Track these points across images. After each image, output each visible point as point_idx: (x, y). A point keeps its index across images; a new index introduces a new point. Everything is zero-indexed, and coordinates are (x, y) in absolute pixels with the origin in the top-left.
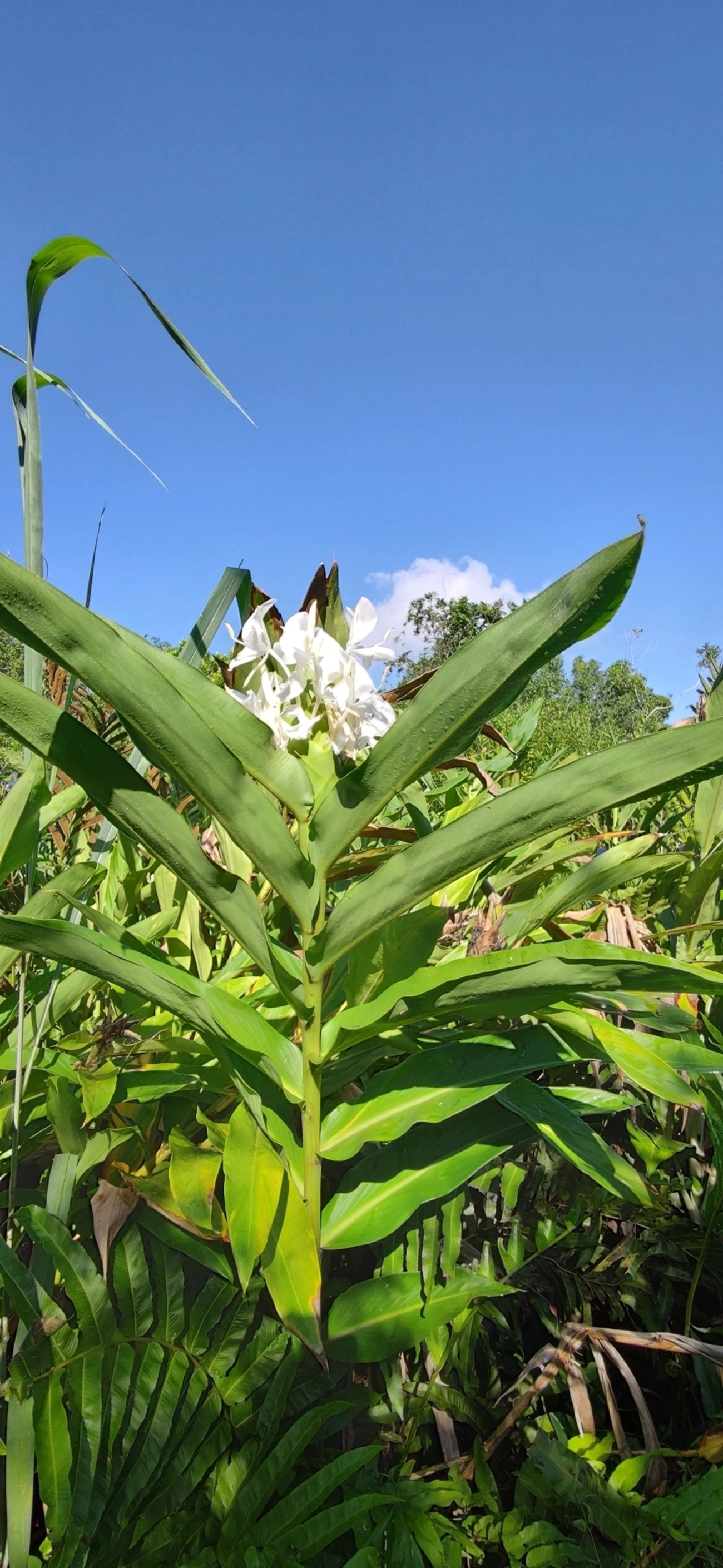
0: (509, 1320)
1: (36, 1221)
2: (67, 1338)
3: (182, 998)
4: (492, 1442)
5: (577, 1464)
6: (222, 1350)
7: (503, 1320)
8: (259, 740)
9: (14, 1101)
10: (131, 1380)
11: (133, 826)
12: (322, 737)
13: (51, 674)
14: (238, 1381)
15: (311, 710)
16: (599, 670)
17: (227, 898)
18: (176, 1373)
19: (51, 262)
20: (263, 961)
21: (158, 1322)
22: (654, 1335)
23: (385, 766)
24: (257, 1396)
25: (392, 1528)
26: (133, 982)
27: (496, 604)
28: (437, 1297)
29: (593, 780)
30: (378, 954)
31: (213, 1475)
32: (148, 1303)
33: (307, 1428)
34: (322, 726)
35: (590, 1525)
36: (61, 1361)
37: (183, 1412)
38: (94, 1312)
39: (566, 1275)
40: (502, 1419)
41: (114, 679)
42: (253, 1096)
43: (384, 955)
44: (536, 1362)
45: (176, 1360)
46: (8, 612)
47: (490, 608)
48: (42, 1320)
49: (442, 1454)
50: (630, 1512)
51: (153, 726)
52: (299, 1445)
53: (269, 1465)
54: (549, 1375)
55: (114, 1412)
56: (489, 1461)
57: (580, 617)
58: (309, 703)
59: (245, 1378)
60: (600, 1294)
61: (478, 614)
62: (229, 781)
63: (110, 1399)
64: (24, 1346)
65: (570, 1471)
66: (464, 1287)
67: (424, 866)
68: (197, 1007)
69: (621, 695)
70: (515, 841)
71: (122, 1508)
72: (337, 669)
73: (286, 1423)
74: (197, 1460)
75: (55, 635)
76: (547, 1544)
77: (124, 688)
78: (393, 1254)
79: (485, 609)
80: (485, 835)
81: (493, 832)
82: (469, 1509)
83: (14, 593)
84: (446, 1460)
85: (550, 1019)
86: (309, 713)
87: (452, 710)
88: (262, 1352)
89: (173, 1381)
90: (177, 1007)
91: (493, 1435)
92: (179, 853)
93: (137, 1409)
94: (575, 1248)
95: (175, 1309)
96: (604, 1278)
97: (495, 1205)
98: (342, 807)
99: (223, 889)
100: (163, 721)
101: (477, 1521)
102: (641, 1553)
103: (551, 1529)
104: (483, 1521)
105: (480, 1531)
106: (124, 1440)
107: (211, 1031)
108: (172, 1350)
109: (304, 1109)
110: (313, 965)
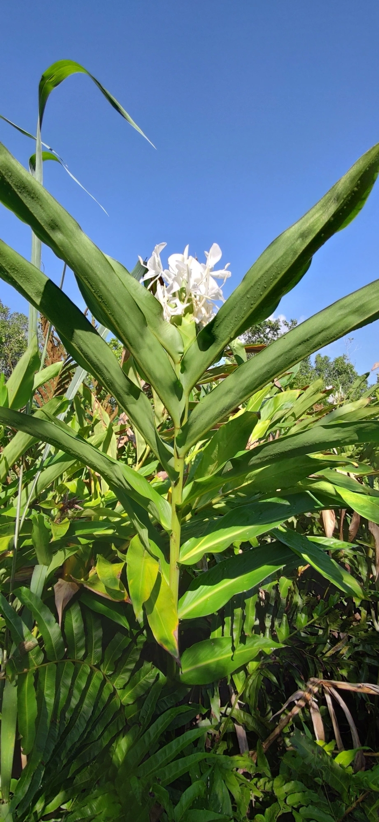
0: (278, 679)
1: (24, 595)
2: (38, 654)
3: (107, 465)
4: (267, 743)
5: (316, 749)
6: (122, 674)
7: (274, 679)
8: (156, 311)
9: (15, 534)
10: (72, 681)
11: (84, 353)
12: (190, 316)
13: (44, 326)
14: (130, 692)
15: (183, 301)
16: (329, 361)
17: (134, 403)
18: (96, 681)
19: (51, 78)
20: (153, 443)
21: (88, 654)
22: (360, 685)
23: (226, 321)
24: (139, 700)
25: (212, 775)
26: (81, 454)
27: (277, 321)
28: (241, 649)
29: (347, 311)
30: (215, 451)
31: (114, 745)
32: (82, 642)
33: (167, 719)
34: (189, 310)
35: (323, 781)
36: (34, 665)
37: (99, 704)
38: (54, 643)
39: (309, 658)
40: (273, 730)
41: (77, 252)
42: (144, 530)
43: (218, 451)
44: (292, 698)
45: (97, 676)
46: (19, 198)
47: (273, 323)
48: (25, 642)
49: (239, 749)
50: (346, 777)
51: (98, 287)
52: (162, 728)
53: (146, 737)
54: (299, 706)
55: (62, 696)
56: (265, 754)
57: (345, 205)
58: (183, 298)
59: (133, 691)
60: (328, 668)
61: (267, 326)
62: (138, 326)
63: (60, 689)
64: (14, 655)
65: (313, 752)
66: (256, 645)
67: (246, 379)
68: (115, 471)
69: (340, 375)
70: (299, 357)
71: (64, 752)
72: (199, 276)
73: (155, 717)
74: (106, 733)
75: (45, 218)
76: (299, 792)
77: (83, 259)
78: (216, 631)
79: (270, 323)
80: (282, 355)
81: (286, 352)
82: (254, 774)
83: (23, 186)
84: (241, 752)
85: (310, 487)
86: (183, 303)
87: (266, 281)
88: (143, 677)
89: (94, 686)
90: (104, 470)
91: (268, 739)
92: (109, 372)
93: (74, 697)
94: (315, 644)
95: (97, 648)
96: (331, 659)
97: (271, 620)
98: (199, 351)
99: (132, 397)
100: (104, 285)
101: (259, 780)
102: (352, 799)
103: (301, 785)
104: (262, 781)
105: (260, 786)
106: (66, 713)
107: (122, 486)
108: (95, 670)
109: (172, 535)
110: (180, 447)
